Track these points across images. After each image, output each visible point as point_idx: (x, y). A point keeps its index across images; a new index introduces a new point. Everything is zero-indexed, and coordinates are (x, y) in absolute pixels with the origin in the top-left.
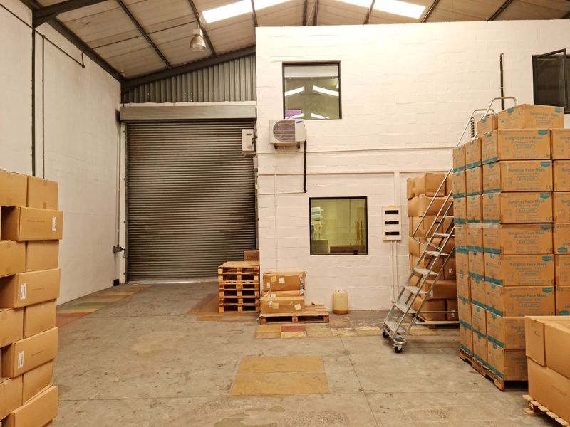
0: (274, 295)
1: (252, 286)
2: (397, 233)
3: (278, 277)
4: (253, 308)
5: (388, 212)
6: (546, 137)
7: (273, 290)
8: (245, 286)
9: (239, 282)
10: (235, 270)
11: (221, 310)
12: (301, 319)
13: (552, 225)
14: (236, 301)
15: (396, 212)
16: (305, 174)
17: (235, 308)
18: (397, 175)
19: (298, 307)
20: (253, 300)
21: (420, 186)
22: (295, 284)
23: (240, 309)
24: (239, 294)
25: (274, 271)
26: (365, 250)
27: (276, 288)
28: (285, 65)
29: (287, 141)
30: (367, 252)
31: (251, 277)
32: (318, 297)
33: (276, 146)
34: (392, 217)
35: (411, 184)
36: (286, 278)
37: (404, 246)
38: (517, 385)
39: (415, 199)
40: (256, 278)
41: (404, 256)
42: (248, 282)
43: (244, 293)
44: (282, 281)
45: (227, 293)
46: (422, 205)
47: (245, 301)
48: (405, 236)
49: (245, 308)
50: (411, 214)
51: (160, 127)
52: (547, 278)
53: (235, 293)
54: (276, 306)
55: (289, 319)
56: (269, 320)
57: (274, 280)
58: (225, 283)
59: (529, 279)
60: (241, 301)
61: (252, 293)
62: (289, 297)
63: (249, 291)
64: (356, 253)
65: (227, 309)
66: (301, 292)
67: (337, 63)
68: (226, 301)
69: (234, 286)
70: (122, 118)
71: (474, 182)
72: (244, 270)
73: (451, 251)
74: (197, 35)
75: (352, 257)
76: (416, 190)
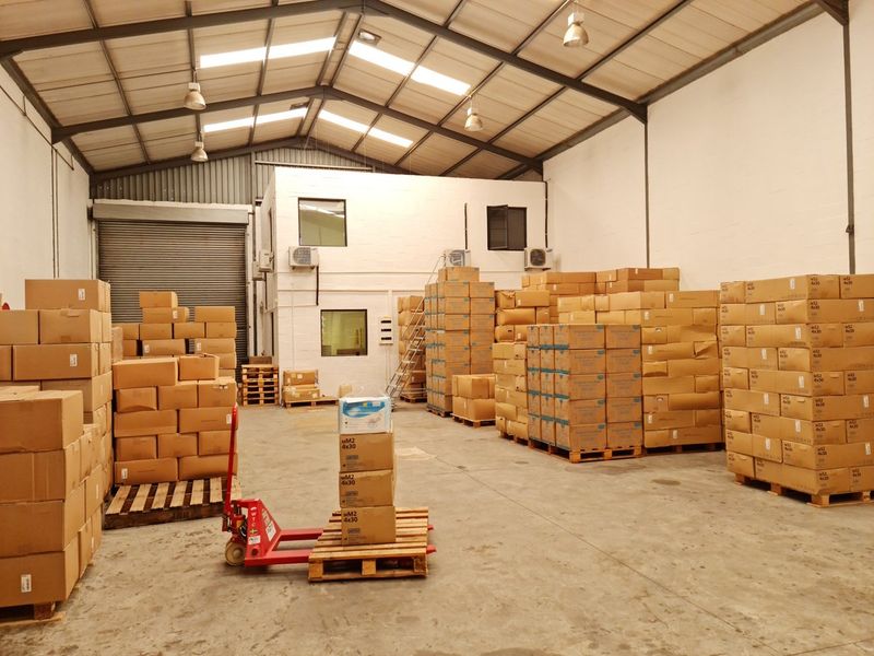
0: (293, 388)
1: (272, 383)
2: (390, 339)
3: (297, 374)
4: (272, 401)
5: (383, 322)
6: (467, 286)
7: (292, 384)
8: (266, 383)
9: (261, 380)
10: (258, 370)
11: (245, 403)
12: (319, 403)
13: (469, 331)
14: (258, 395)
15: (389, 322)
16: (318, 291)
17: (257, 402)
18: (390, 292)
19: (315, 395)
20: (272, 395)
21: (407, 304)
22: (311, 379)
23: (262, 402)
24: (261, 390)
25: (291, 370)
26: (365, 352)
27: (296, 382)
28: (300, 199)
29: (303, 264)
30: (366, 354)
31: (271, 376)
32: (327, 390)
33: (294, 268)
34: (387, 326)
35: (401, 301)
36: (304, 374)
37: (396, 348)
38: (448, 415)
39: (403, 313)
40: (275, 376)
41: (395, 356)
42: (268, 380)
43: (265, 389)
44: (300, 377)
45: (249, 390)
46: (408, 317)
47: (266, 395)
48: (396, 341)
49: (266, 401)
50: (401, 324)
51: (138, 228)
52: (466, 359)
53: (257, 389)
54: (298, 395)
55: (309, 404)
56: (294, 405)
57: (293, 376)
58: (248, 381)
59: (458, 359)
60: (262, 396)
61: (272, 389)
62: (307, 388)
63: (269, 387)
64: (358, 354)
65: (250, 402)
66: (316, 385)
67: (344, 201)
68: (249, 396)
69: (256, 384)
70: (95, 216)
71: (434, 307)
72: (265, 370)
73: (423, 348)
74: (198, 148)
75: (355, 357)
76: (404, 306)
